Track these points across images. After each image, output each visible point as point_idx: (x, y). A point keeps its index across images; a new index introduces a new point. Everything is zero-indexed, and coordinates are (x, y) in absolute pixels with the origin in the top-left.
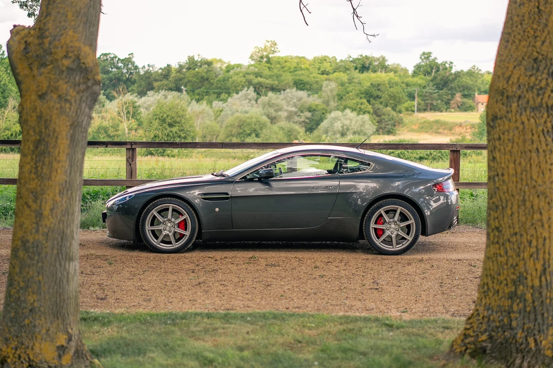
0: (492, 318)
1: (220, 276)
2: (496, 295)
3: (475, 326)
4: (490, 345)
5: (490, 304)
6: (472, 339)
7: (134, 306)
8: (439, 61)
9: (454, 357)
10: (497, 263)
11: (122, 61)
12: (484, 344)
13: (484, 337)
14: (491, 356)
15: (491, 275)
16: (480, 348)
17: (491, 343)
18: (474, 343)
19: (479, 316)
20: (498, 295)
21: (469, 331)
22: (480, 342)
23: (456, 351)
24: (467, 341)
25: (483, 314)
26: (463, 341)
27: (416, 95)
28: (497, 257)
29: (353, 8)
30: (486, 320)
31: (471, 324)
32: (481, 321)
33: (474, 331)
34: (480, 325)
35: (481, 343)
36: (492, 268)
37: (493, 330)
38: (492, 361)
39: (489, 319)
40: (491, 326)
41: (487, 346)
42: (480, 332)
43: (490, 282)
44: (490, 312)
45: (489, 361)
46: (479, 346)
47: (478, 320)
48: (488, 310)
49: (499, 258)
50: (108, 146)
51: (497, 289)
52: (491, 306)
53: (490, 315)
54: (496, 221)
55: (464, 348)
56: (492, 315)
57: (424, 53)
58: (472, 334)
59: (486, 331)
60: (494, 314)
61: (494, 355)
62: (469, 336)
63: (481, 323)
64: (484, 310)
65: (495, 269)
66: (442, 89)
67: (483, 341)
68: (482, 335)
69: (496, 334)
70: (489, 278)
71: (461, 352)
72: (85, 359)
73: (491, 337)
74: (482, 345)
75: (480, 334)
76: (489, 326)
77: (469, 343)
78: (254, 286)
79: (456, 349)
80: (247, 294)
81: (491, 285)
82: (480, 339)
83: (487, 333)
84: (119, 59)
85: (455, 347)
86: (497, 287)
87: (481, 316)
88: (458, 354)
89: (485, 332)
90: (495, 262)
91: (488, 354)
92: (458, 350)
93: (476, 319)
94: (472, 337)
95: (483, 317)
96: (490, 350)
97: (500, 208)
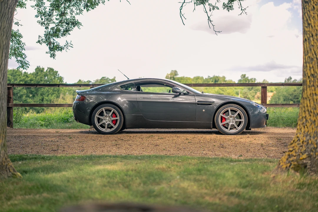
0: (310, 142)
1: (130, 142)
2: (313, 125)
3: (297, 149)
4: (309, 162)
5: (308, 131)
6: (295, 158)
7: (72, 153)
8: (249, 78)
9: (281, 172)
10: (313, 100)
11: (111, 80)
12: (305, 161)
13: (304, 156)
14: (311, 170)
15: (308, 110)
16: (302, 164)
17: (311, 160)
18: (297, 161)
19: (300, 141)
20: (315, 125)
21: (292, 152)
22: (301, 160)
23: (283, 167)
24: (291, 159)
25: (303, 139)
26: (287, 159)
27: (239, 92)
28: (313, 96)
29: (208, 17)
30: (305, 143)
31: (293, 147)
32: (302, 144)
33: (296, 152)
34: (301, 148)
35: (303, 160)
36: (309, 105)
37: (311, 151)
38: (313, 173)
39: (308, 143)
40: (310, 148)
41: (307, 163)
42: (301, 153)
43: (308, 116)
44: (308, 137)
45: (310, 173)
46: (301, 163)
47: (298, 144)
48: (307, 136)
49: (315, 97)
50: (81, 86)
51: (313, 120)
52: (309, 133)
53: (308, 140)
54: (312, 69)
55: (289, 164)
56: (310, 140)
57: (242, 75)
58: (294, 154)
59: (305, 151)
60: (312, 138)
61: (313, 169)
62: (293, 156)
63: (302, 146)
64: (304, 136)
65: (312, 105)
66: (251, 90)
67: (303, 159)
68: (303, 154)
69: (314, 153)
70: (307, 112)
71: (286, 167)
72: (8, 171)
73: (309, 156)
74: (303, 162)
75: (301, 154)
76: (308, 148)
77: (292, 161)
78: (149, 146)
79: (282, 165)
80: (143, 149)
81: (308, 117)
82: (301, 158)
83: (307, 153)
84: (110, 79)
85: (281, 164)
86: (313, 119)
87: (301, 141)
88: (284, 169)
89: (305, 153)
90: (311, 100)
91: (309, 168)
92: (284, 166)
93: (297, 143)
94: (295, 156)
95: (303, 142)
96: (310, 165)
97: (315, 59)
